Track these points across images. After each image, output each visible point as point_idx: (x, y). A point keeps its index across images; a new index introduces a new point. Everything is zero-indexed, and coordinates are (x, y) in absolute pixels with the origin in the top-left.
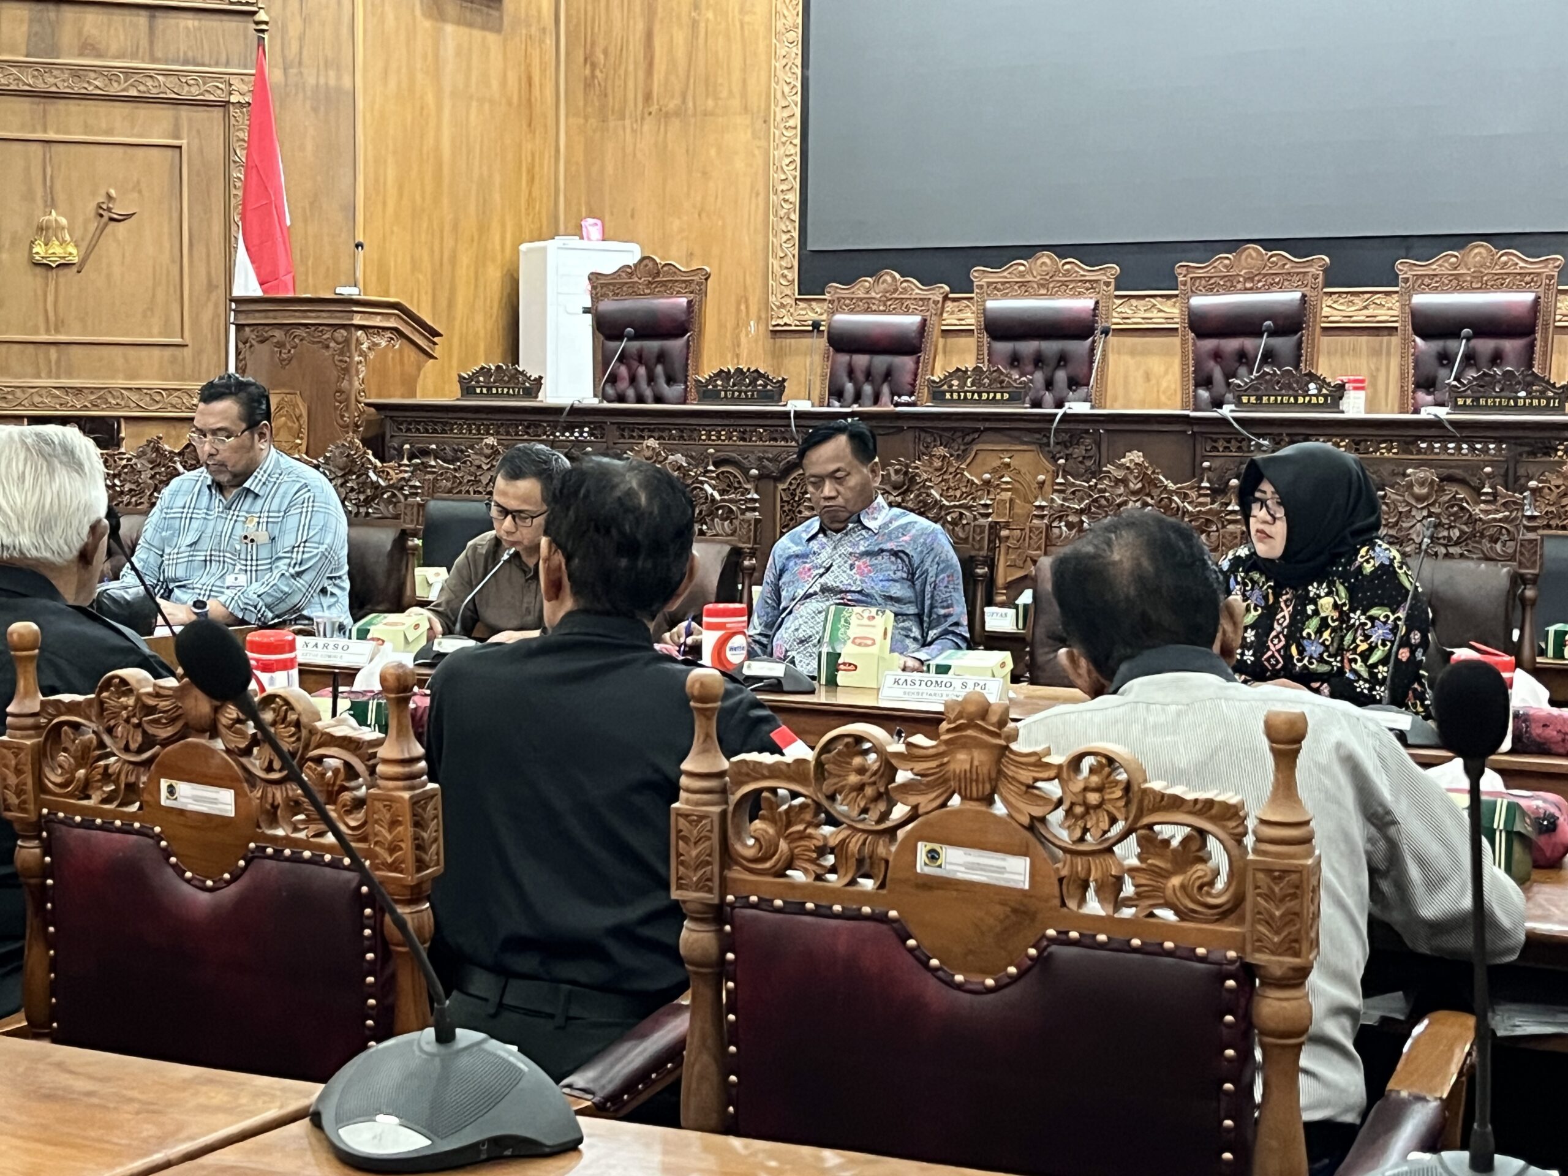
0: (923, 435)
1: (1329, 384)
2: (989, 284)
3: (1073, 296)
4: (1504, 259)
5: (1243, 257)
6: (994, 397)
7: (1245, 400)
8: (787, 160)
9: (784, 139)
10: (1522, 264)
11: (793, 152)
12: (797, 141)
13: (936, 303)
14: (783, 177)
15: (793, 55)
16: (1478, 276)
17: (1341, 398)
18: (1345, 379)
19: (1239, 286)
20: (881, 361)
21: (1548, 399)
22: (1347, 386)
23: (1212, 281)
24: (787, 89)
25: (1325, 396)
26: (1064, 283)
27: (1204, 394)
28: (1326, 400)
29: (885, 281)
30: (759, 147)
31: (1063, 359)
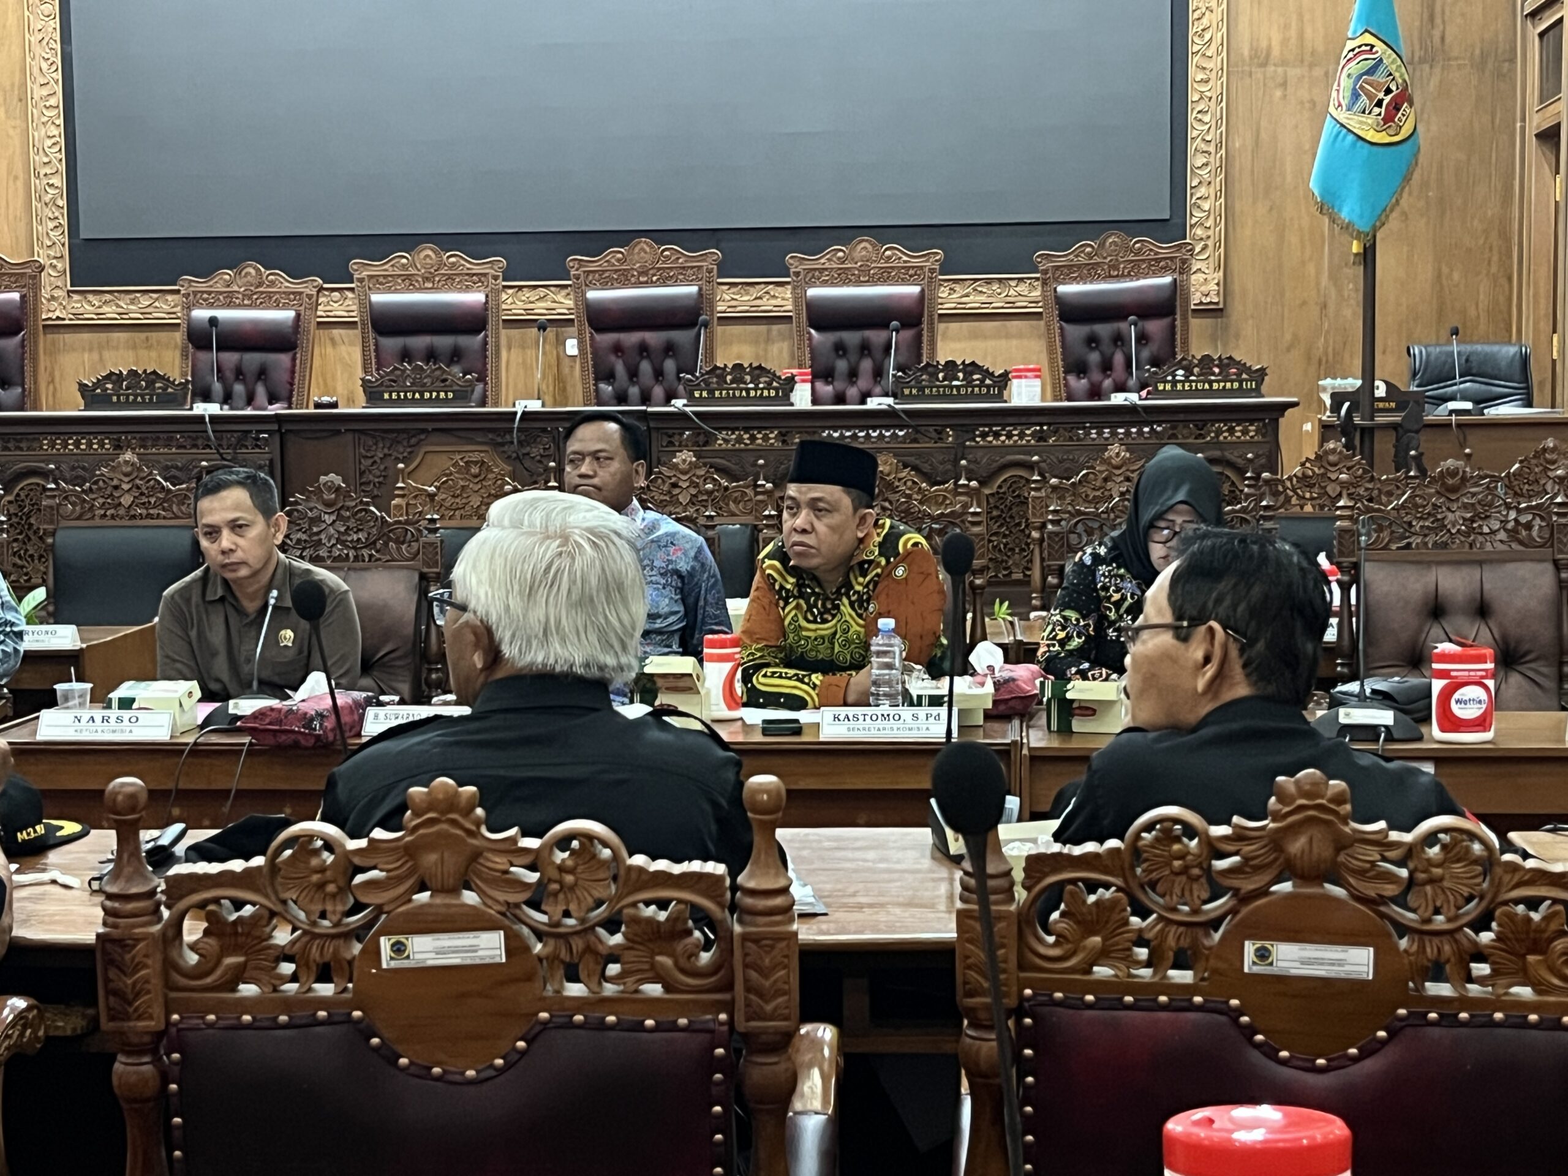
0: (363, 438)
1: (779, 378)
2: (371, 277)
3: (460, 290)
4: (888, 253)
5: (636, 250)
6: (438, 396)
7: (697, 394)
8: (49, 142)
9: (45, 119)
10: (905, 258)
11: (56, 132)
12: (60, 121)
13: (310, 297)
14: (46, 160)
15: (50, 29)
16: (864, 270)
17: (792, 390)
18: (795, 371)
19: (633, 280)
20: (253, 359)
21: (988, 387)
22: (797, 378)
23: (607, 274)
24: (45, 66)
25: (776, 389)
26: (450, 277)
27: (607, 389)
28: (777, 393)
29: (248, 274)
30: (14, 127)
31: (456, 356)
